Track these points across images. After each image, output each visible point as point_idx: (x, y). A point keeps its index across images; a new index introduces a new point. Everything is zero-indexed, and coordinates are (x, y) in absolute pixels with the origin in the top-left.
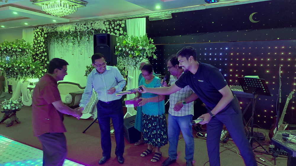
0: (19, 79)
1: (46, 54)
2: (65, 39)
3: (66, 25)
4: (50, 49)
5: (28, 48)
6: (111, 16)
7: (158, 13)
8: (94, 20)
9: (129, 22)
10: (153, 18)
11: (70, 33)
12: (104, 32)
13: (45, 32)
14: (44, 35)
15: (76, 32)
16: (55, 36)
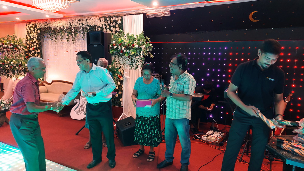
0: (11, 77)
1: (39, 51)
2: (59, 35)
3: (60, 21)
4: (43, 46)
5: (20, 44)
6: (107, 12)
7: (155, 10)
8: (89, 16)
9: (125, 18)
10: (151, 15)
11: (65, 29)
12: (99, 29)
13: (38, 27)
14: (37, 31)
15: (70, 28)
16: (49, 32)
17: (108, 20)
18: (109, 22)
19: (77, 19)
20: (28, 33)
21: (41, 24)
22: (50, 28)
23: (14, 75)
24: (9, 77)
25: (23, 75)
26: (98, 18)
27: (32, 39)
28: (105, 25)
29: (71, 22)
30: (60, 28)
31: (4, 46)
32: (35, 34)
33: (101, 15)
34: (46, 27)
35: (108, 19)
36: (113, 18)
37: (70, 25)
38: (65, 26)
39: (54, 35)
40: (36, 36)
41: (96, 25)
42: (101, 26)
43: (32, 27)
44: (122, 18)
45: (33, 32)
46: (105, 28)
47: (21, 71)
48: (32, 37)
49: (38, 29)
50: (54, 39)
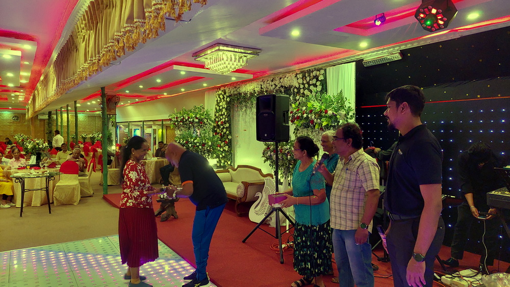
1: (227, 125)
2: (250, 103)
3: (249, 84)
4: (233, 118)
5: (207, 117)
6: (306, 66)
7: (376, 53)
8: (284, 74)
9: (331, 71)
10: (370, 61)
11: (256, 95)
12: (296, 90)
13: (227, 95)
14: (226, 99)
15: (262, 92)
16: (238, 99)
18: (308, 79)
19: (269, 79)
20: (218, 103)
21: (231, 89)
22: (240, 94)
26: (294, 74)
27: (221, 110)
28: (303, 84)
29: (262, 83)
30: (251, 94)
31: (190, 120)
32: (224, 103)
33: (299, 70)
34: (236, 93)
35: (307, 75)
36: (312, 72)
37: (262, 88)
38: (256, 89)
39: (244, 104)
40: (225, 106)
41: (292, 84)
42: (297, 86)
43: (222, 94)
44: (325, 71)
45: (223, 100)
46: (303, 88)
47: (206, 152)
48: (221, 108)
49: (227, 97)
50: (244, 109)
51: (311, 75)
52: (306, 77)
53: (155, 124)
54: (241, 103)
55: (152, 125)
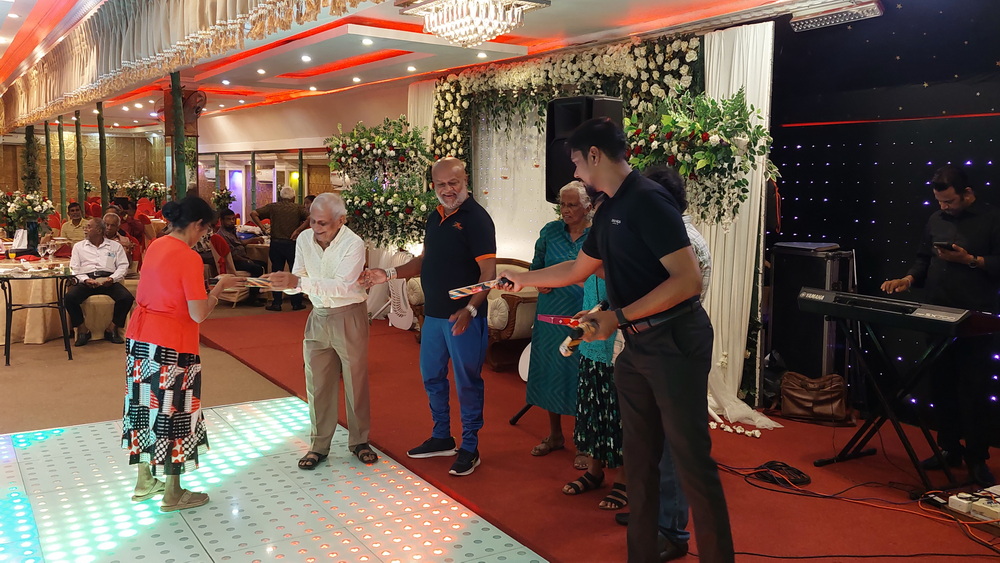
2: (517, 113)
3: (520, 67)
4: (476, 149)
5: (415, 146)
6: (656, 25)
8: (603, 44)
9: (715, 42)
10: (808, 20)
11: (532, 94)
12: (630, 85)
13: (463, 92)
14: (461, 102)
15: (547, 88)
16: (490, 104)
17: (657, 52)
18: (660, 59)
19: (566, 57)
20: (439, 112)
21: (472, 79)
22: (494, 91)
23: (395, 237)
24: (382, 245)
25: (415, 238)
26: (627, 48)
27: (447, 130)
28: (648, 70)
29: (550, 68)
30: (521, 90)
31: (375, 151)
32: (456, 112)
33: (638, 36)
34: (484, 88)
35: (657, 49)
36: (671, 42)
37: (548, 78)
38: (534, 81)
39: (504, 115)
40: (459, 120)
41: (621, 70)
42: (634, 74)
43: (449, 91)
44: (702, 40)
45: (452, 106)
46: (648, 80)
47: (413, 227)
48: (447, 123)
49: (463, 98)
50: (504, 126)
51: (668, 49)
52: (655, 55)
53: (281, 161)
54: (495, 113)
55: (274, 161)
